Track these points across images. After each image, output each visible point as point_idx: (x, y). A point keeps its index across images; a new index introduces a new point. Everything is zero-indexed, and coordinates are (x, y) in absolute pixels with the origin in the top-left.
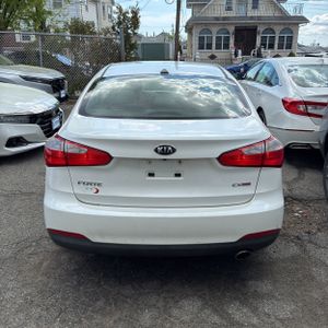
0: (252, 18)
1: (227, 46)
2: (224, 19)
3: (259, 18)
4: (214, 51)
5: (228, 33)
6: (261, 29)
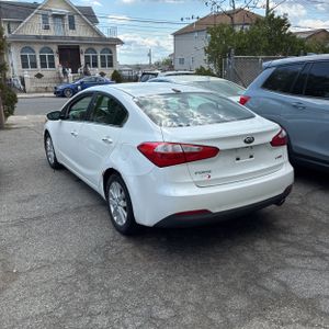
0: (73, 38)
1: (52, 65)
2: (46, 37)
3: (80, 38)
4: (39, 69)
5: (52, 52)
6: (83, 48)
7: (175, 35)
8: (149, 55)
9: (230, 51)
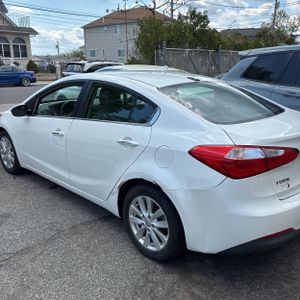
7: (85, 28)
8: (57, 47)
9: (161, 43)
